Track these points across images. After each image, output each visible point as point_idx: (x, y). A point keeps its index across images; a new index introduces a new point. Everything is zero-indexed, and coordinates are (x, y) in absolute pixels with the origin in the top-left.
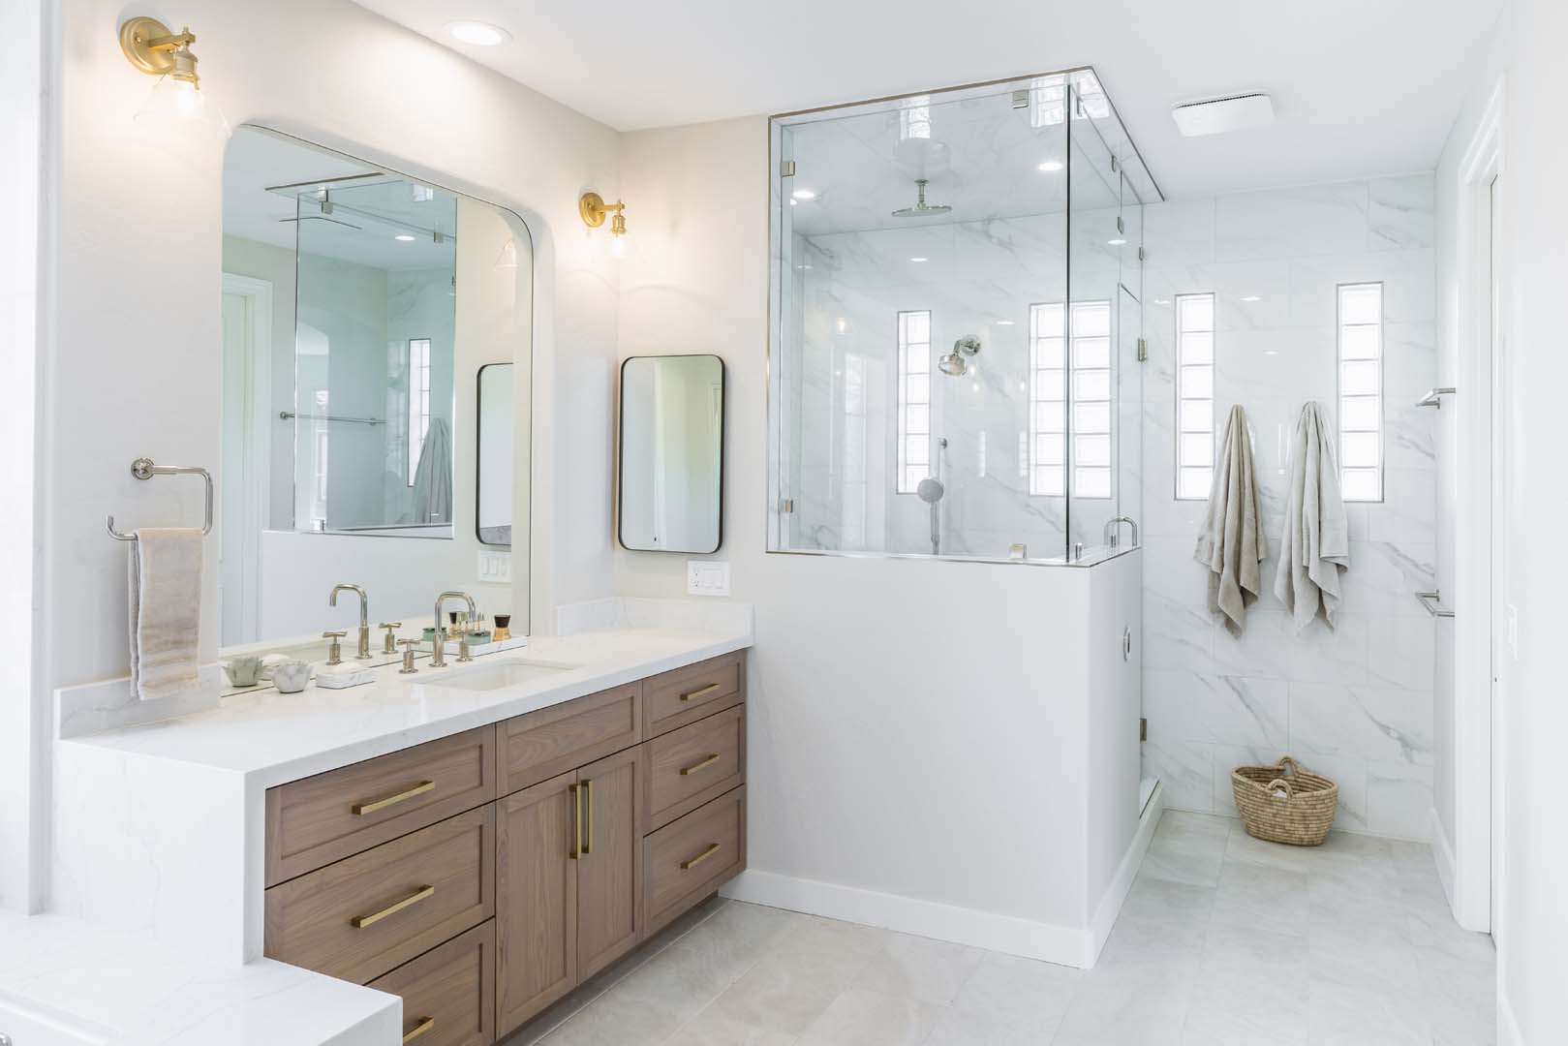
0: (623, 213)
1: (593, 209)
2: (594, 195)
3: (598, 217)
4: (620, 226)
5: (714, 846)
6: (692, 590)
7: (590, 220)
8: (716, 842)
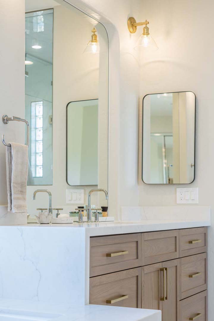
0: (148, 26)
1: (133, 25)
2: (133, 18)
3: (134, 27)
4: (146, 32)
5: (198, 314)
6: (179, 202)
7: (131, 30)
8: (200, 313)
